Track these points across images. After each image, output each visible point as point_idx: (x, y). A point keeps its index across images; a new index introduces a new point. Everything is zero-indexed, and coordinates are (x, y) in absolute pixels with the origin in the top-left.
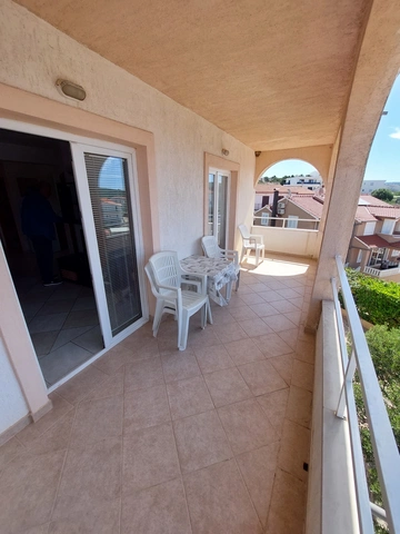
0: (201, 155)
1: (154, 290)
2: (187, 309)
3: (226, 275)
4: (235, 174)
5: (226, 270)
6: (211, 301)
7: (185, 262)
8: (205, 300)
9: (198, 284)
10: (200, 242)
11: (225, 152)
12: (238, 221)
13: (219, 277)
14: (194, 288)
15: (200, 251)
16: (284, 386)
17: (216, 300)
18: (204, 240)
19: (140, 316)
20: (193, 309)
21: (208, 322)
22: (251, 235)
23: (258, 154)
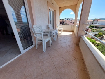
3: (55, 32)
4: (55, 11)
6: (51, 38)
7: (44, 30)
9: (48, 34)
11: (53, 3)
13: (53, 32)
14: (47, 35)
15: (48, 27)
16: (75, 59)
17: (53, 38)
18: (49, 25)
19: (33, 44)
20: (47, 40)
21: (51, 45)
23: (60, 8)
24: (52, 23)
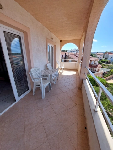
0: (45, 38)
1: (33, 80)
2: (44, 85)
3: (55, 75)
4: (55, 46)
5: (55, 73)
6: (51, 82)
7: (42, 71)
8: (49, 82)
9: (47, 77)
10: (46, 65)
11: (52, 39)
12: (57, 60)
13: (53, 75)
14: (45, 79)
15: (46, 68)
16: (76, 105)
17: (53, 82)
18: (47, 65)
19: (28, 89)
20: (46, 85)
21: (51, 89)
22: (60, 64)
23: (61, 41)
24: (51, 61)
